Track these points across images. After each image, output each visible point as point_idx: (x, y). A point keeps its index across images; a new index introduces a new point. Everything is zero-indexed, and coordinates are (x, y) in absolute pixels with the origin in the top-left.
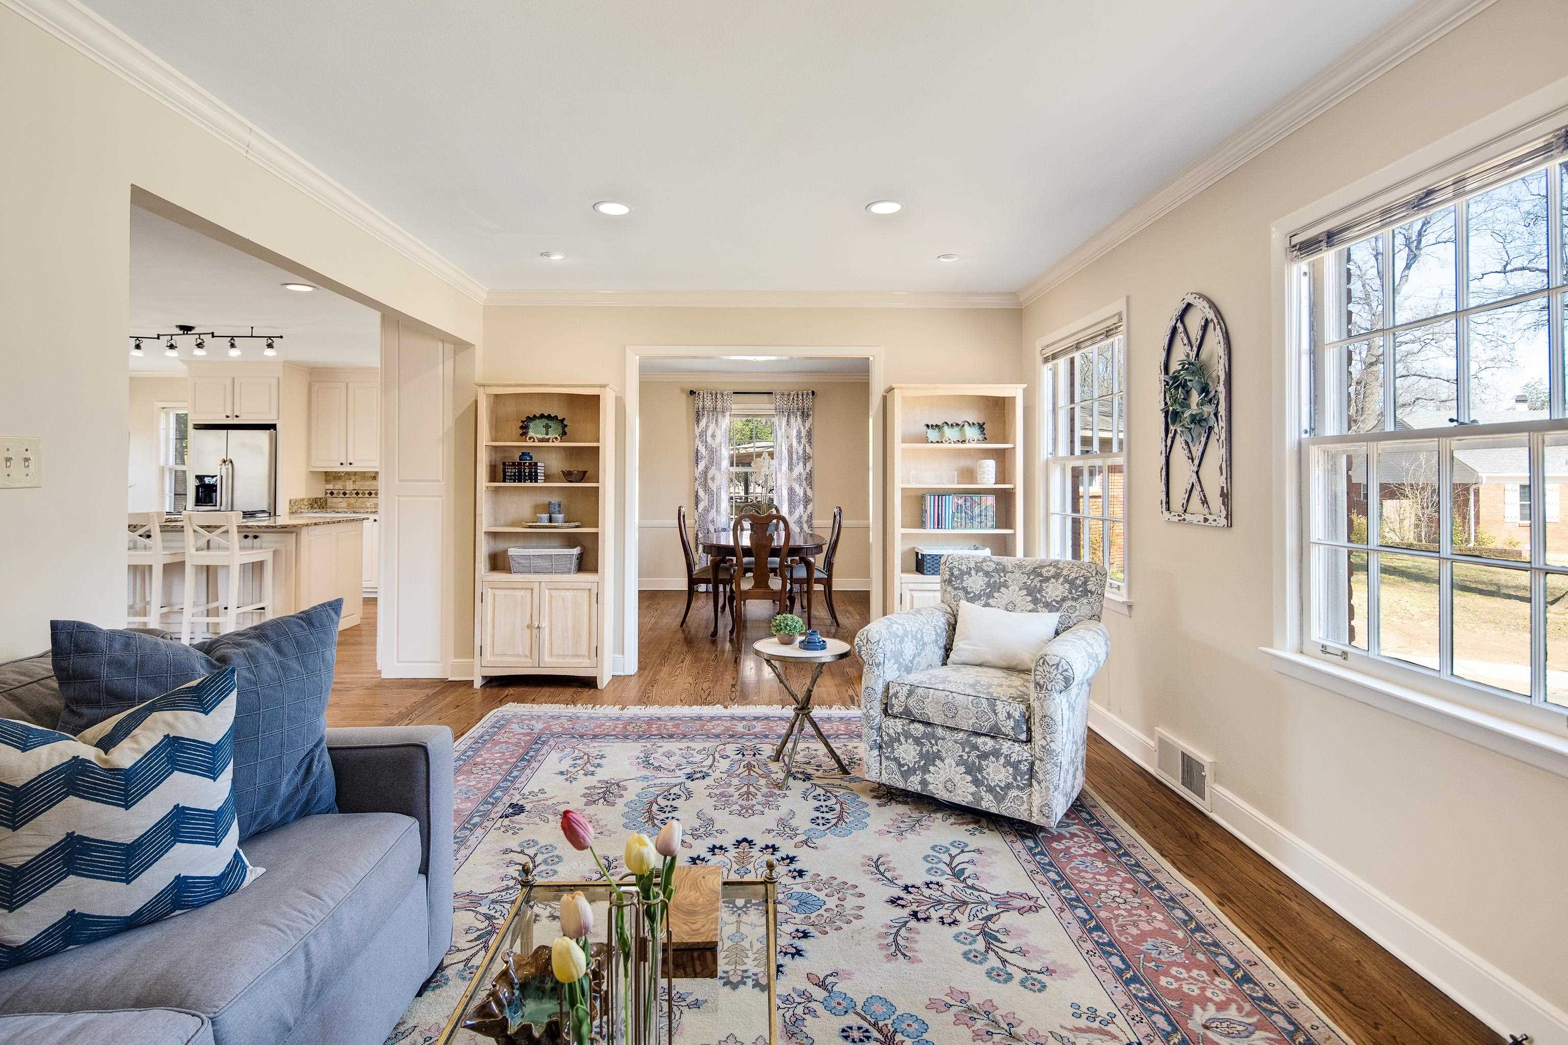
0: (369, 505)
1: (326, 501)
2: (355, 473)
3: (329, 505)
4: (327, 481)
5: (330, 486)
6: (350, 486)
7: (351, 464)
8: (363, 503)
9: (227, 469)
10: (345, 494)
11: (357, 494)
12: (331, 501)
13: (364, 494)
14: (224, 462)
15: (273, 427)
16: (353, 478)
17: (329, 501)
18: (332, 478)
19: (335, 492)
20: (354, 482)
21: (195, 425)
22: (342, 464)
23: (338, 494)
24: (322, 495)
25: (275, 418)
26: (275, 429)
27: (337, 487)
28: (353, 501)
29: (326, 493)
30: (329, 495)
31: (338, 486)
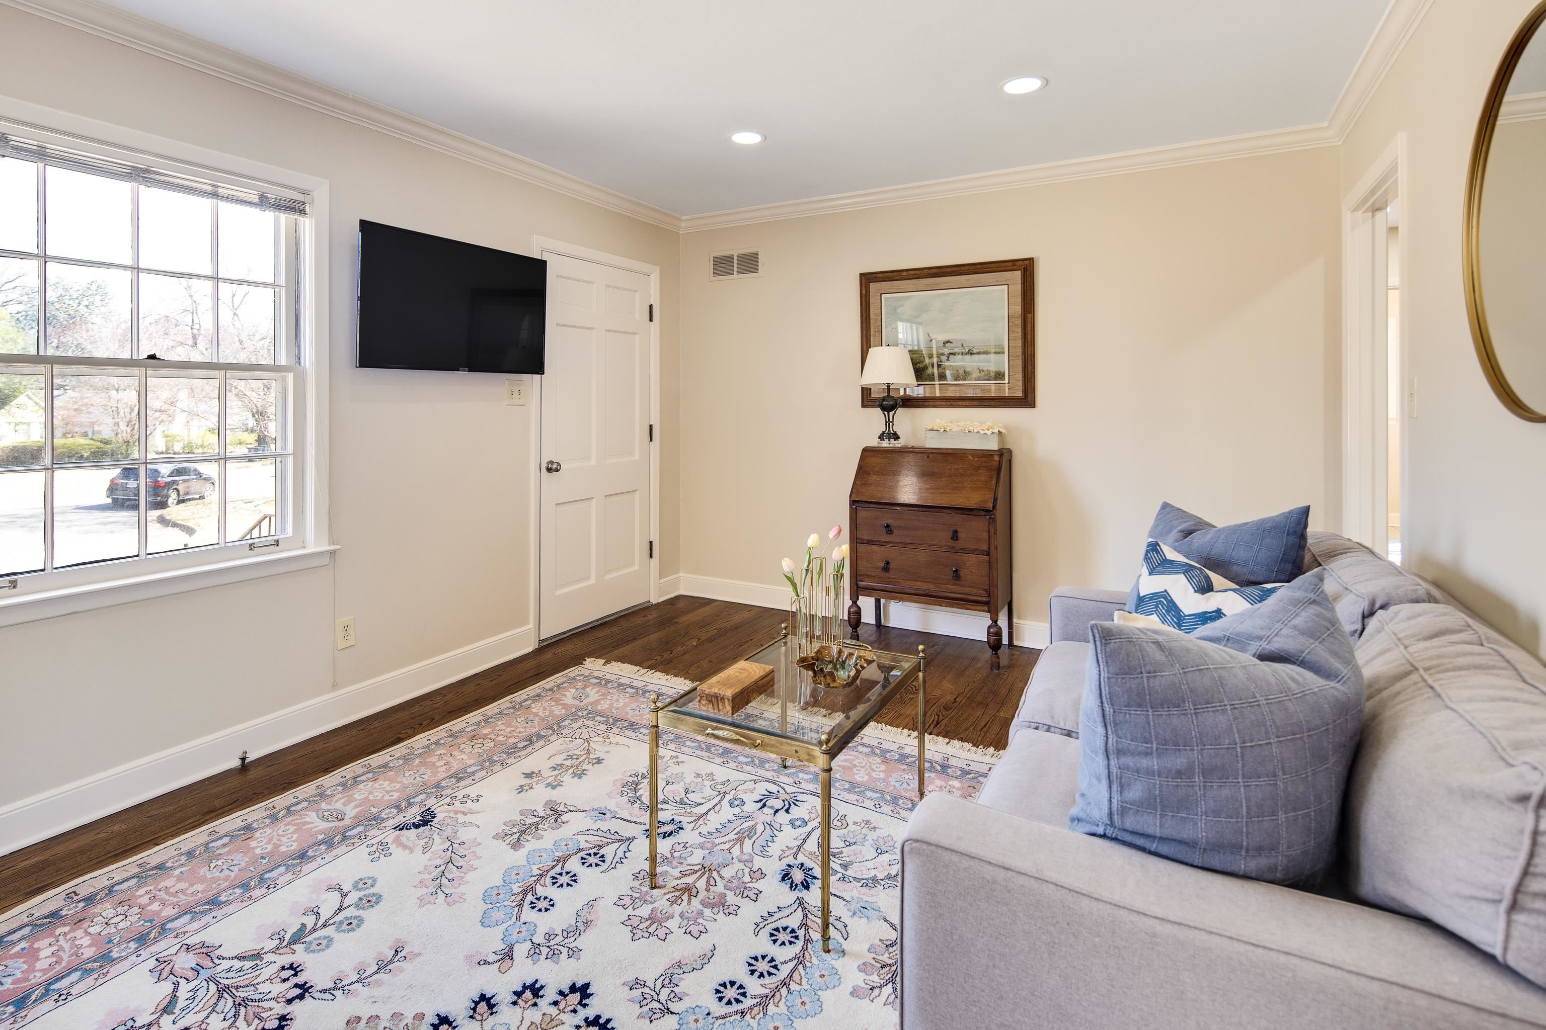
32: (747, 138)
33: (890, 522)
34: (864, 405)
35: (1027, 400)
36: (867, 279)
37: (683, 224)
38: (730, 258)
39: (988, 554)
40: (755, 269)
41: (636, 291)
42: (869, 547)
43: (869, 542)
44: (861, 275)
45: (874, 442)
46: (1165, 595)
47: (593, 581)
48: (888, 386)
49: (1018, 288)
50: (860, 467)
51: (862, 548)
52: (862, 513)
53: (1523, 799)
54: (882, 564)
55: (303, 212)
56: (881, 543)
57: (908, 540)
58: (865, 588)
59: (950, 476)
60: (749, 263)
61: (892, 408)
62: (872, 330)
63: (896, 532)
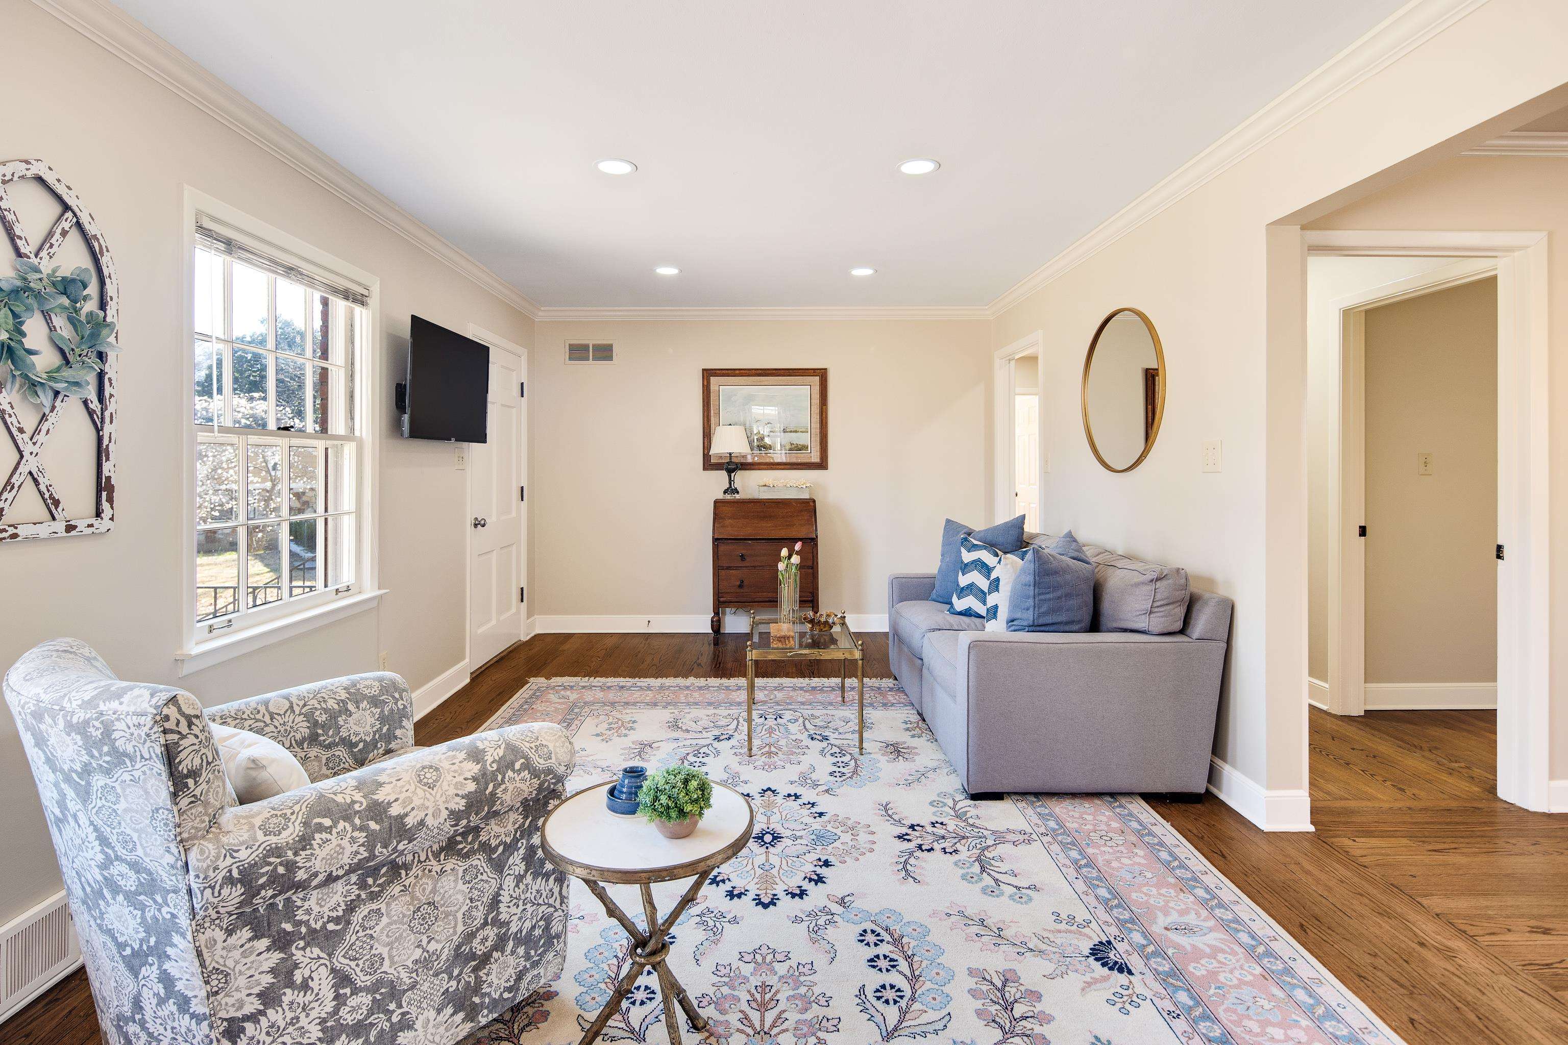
32: (667, 271)
33: (744, 552)
34: (705, 469)
35: (822, 465)
36: (708, 374)
37: (540, 314)
38: (587, 346)
39: (812, 568)
40: (609, 358)
41: (513, 370)
42: (728, 571)
43: (728, 568)
44: (704, 370)
45: (721, 496)
46: (979, 560)
47: (494, 622)
48: (730, 454)
49: (816, 389)
50: (715, 514)
51: (723, 573)
52: (722, 548)
53: (1152, 581)
54: (738, 583)
55: (363, 303)
56: (737, 568)
57: (756, 564)
58: (724, 602)
59: (783, 517)
60: (604, 352)
61: (733, 470)
62: (712, 412)
63: (748, 559)
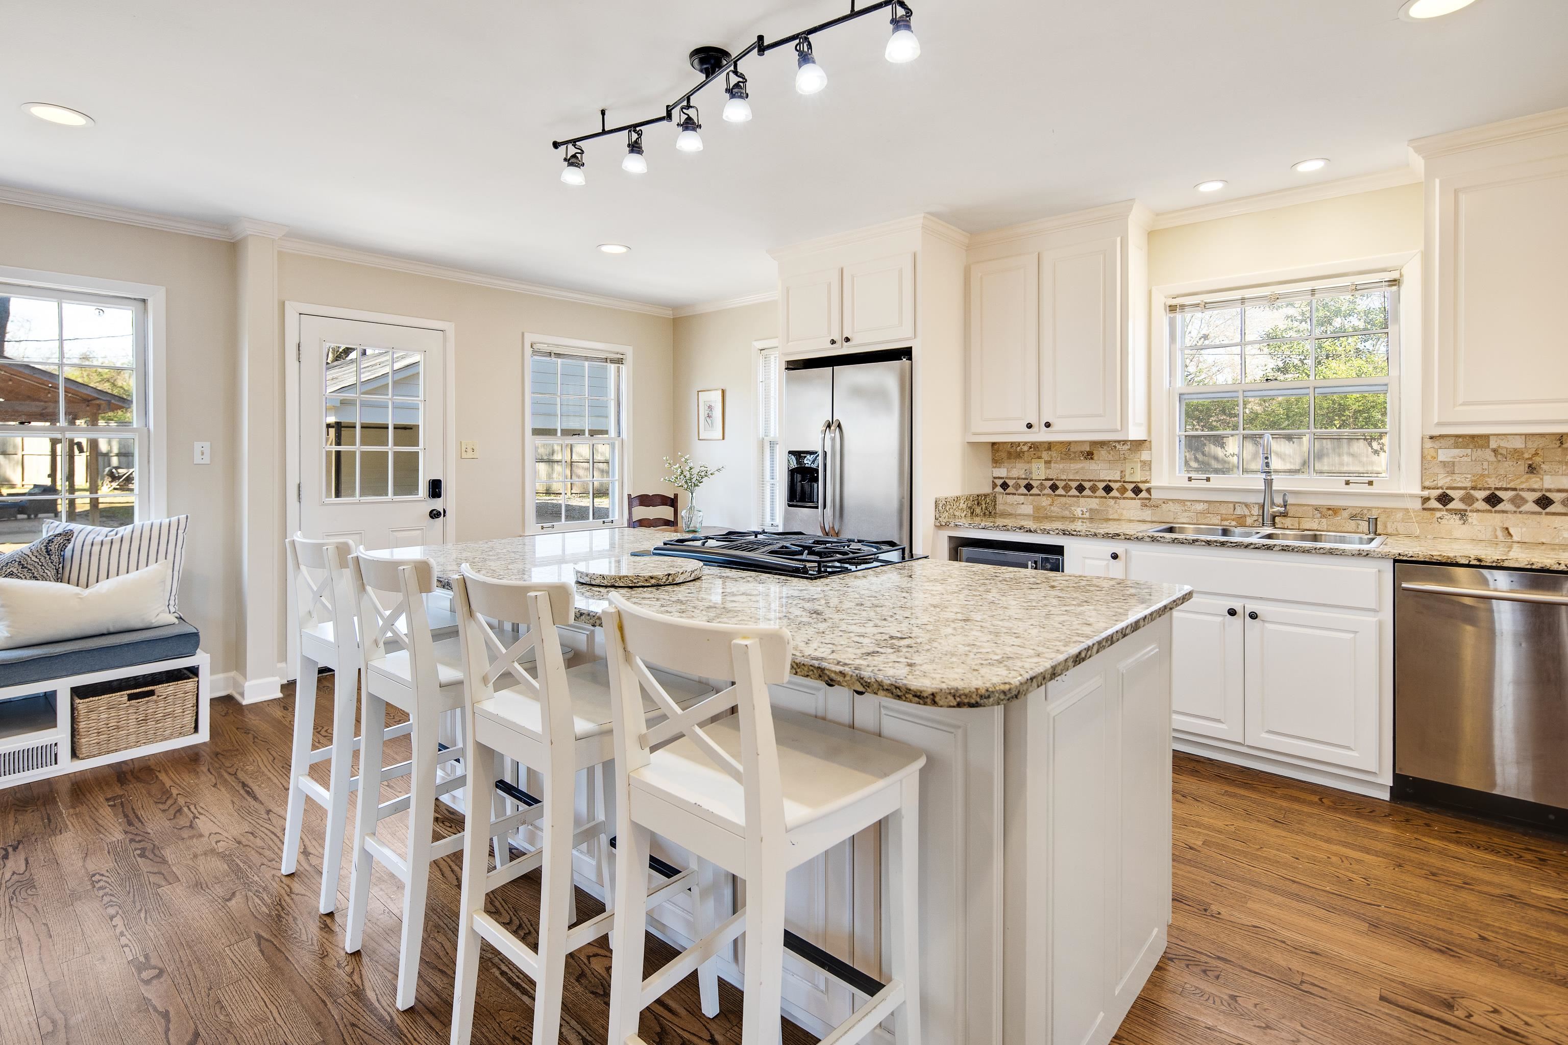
0: (1078, 512)
1: (994, 500)
2: (1050, 446)
3: (1000, 507)
4: (996, 462)
5: (1002, 472)
6: (1039, 471)
7: (1048, 425)
8: (1064, 507)
9: (833, 439)
10: (1029, 487)
11: (1054, 488)
12: (1005, 501)
13: (1067, 488)
14: (829, 426)
15: (905, 353)
16: (1045, 455)
17: (1000, 499)
18: (1004, 455)
19: (1011, 483)
20: (1048, 462)
21: (788, 362)
22: (1029, 426)
23: (1017, 486)
24: (987, 490)
25: (910, 334)
26: (910, 359)
27: (1015, 473)
28: (1045, 502)
29: (994, 485)
30: (999, 489)
31: (1014, 471)
